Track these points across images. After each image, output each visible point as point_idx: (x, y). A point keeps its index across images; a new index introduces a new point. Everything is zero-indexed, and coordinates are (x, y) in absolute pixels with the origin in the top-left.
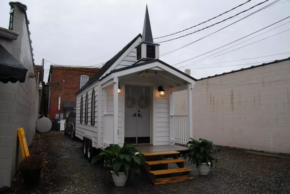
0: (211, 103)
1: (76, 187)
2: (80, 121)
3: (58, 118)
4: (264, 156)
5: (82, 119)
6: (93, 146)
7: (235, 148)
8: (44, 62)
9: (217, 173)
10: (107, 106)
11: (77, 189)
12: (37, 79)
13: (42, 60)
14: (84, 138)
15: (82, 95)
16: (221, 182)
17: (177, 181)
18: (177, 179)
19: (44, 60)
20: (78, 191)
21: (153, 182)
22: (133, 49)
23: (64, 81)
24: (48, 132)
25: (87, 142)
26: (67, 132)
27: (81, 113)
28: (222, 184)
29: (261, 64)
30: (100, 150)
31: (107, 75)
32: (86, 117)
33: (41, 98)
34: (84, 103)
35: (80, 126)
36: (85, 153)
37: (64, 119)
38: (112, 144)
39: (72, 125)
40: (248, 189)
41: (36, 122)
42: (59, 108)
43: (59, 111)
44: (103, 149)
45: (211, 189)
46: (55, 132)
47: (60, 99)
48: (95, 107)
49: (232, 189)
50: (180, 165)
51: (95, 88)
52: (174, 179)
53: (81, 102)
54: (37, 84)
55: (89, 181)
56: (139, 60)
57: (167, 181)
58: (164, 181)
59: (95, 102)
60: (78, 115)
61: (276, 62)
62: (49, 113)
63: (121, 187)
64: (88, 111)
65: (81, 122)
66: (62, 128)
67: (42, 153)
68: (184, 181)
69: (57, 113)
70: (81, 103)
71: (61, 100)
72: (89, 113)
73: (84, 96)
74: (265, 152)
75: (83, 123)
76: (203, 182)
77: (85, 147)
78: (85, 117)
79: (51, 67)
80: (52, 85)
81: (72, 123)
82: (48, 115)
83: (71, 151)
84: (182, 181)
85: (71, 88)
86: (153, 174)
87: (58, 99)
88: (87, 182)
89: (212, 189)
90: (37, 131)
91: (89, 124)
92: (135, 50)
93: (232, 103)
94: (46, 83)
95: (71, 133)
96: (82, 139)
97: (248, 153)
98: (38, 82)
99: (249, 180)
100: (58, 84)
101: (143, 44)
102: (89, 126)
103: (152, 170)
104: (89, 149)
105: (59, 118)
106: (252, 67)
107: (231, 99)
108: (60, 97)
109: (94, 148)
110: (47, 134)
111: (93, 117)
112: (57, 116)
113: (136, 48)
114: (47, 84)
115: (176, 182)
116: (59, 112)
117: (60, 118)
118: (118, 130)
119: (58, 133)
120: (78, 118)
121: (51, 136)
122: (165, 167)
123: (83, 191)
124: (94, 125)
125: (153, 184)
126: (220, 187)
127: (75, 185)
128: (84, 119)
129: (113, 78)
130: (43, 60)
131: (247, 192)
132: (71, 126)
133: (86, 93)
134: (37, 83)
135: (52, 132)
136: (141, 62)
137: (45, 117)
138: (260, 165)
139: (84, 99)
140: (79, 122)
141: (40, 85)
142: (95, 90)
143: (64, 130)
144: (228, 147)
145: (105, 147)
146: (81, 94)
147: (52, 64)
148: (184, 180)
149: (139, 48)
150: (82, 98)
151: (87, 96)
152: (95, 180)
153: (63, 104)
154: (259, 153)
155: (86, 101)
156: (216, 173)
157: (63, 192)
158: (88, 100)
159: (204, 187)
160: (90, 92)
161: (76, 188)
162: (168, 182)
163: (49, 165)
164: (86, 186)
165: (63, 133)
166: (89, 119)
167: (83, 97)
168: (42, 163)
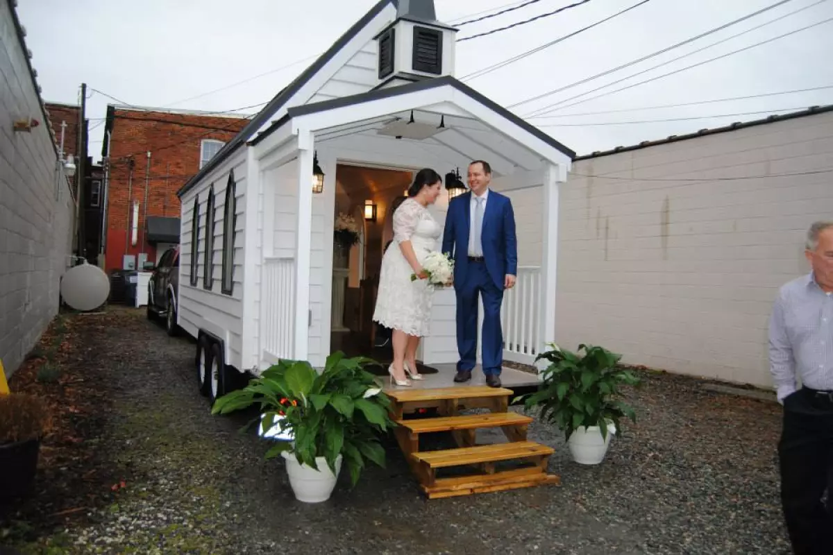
0: (598, 234)
1: (160, 504)
2: (189, 279)
3: (131, 267)
4: (758, 401)
5: (197, 270)
6: (228, 362)
7: (664, 372)
8: (87, 95)
9: (630, 458)
10: (275, 231)
11: (165, 513)
12: (59, 143)
13: (81, 89)
14: (201, 332)
15: (197, 195)
16: (648, 491)
17: (506, 487)
18: (504, 479)
19: (87, 88)
20: (168, 521)
21: (427, 490)
22: (367, 43)
23: (149, 154)
24: (96, 310)
25: (210, 345)
26: (154, 309)
27: (192, 254)
28: (653, 497)
29: (764, 117)
30: (248, 377)
31: (277, 125)
32: (209, 266)
33: (78, 206)
34: (203, 222)
35: (191, 293)
36: (203, 380)
37: (146, 269)
38: (290, 359)
39: (169, 289)
40: (744, 521)
41: (61, 278)
42: (135, 238)
43: (134, 247)
44: (258, 374)
45: (622, 521)
46: (120, 311)
47: (136, 209)
48: (234, 233)
49: (689, 521)
50: (515, 433)
51: (235, 171)
52: (495, 481)
53: (194, 216)
54: (58, 158)
55: (207, 481)
56: (386, 79)
57: (471, 485)
58: (462, 486)
59: (235, 217)
60: (184, 260)
61: (814, 111)
62: (105, 252)
63: (315, 507)
64: (215, 249)
65: (193, 282)
66: (142, 297)
67: (66, 376)
68: (526, 488)
69: (130, 253)
70: (194, 220)
71: (141, 212)
72: (216, 254)
73: (204, 197)
74: (758, 389)
75: (200, 284)
76: (589, 491)
77: (203, 360)
78: (205, 265)
79: (111, 110)
80: (112, 167)
81: (169, 282)
82: (101, 258)
83: (160, 372)
84: (522, 485)
85: (170, 177)
86: (424, 464)
87: (132, 211)
88: (201, 484)
89: (622, 517)
90: (64, 307)
91: (217, 287)
92: (375, 47)
93: (665, 235)
94: (99, 163)
95: (166, 315)
96: (195, 334)
97: (709, 391)
98: (61, 153)
99: (740, 486)
100: (132, 163)
101: (402, 23)
102: (215, 297)
103: (422, 450)
104: (214, 369)
105: (133, 269)
106: (735, 127)
107: (662, 224)
108: (136, 203)
109: (231, 367)
110: (96, 316)
111: (229, 268)
112: (128, 260)
113: (376, 38)
114: (100, 165)
115: (500, 492)
116: (135, 250)
117: (136, 268)
118: (310, 313)
119: (130, 311)
120: (184, 270)
121: (106, 323)
122: (465, 439)
123: (185, 523)
124: (230, 293)
125: (425, 496)
126: (648, 511)
127: (158, 498)
128: (201, 273)
129: (296, 133)
130: (84, 86)
131: (742, 531)
132: (166, 294)
133: (208, 190)
134: (57, 155)
135: (112, 308)
136: (396, 83)
137: (90, 262)
138: (756, 432)
139: (203, 209)
140: (187, 281)
141: (67, 163)
142: (236, 179)
143: (146, 303)
144: (644, 369)
145: (265, 367)
146: (194, 194)
147: (112, 103)
148: (527, 485)
149: (386, 40)
150: (197, 207)
151: (211, 198)
152: (232, 480)
153: (147, 227)
154: (742, 392)
155: (208, 213)
156: (626, 456)
157: (113, 525)
158: (214, 210)
159: (595, 513)
160: (220, 187)
161: (159, 511)
162: (476, 491)
163: (83, 421)
164: (199, 503)
165: (144, 312)
166: (217, 273)
167: (199, 202)
168: (41, 422)
